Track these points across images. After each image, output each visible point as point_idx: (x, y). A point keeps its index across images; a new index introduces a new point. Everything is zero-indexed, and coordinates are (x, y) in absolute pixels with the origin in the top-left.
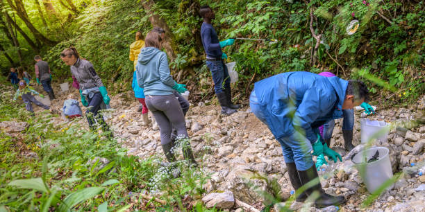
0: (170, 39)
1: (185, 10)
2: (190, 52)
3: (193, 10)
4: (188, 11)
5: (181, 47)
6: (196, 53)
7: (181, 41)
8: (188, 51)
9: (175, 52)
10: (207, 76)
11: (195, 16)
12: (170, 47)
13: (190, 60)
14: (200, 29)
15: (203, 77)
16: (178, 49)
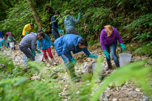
0: (40, 22)
1: (46, 10)
2: (48, 27)
3: (49, 11)
4: (47, 11)
5: (44, 25)
6: (49, 28)
7: (44, 23)
8: (47, 27)
9: (42, 27)
10: (53, 37)
11: (49, 13)
12: (40, 25)
13: (47, 31)
14: (51, 18)
15: (52, 37)
16: (43, 26)
